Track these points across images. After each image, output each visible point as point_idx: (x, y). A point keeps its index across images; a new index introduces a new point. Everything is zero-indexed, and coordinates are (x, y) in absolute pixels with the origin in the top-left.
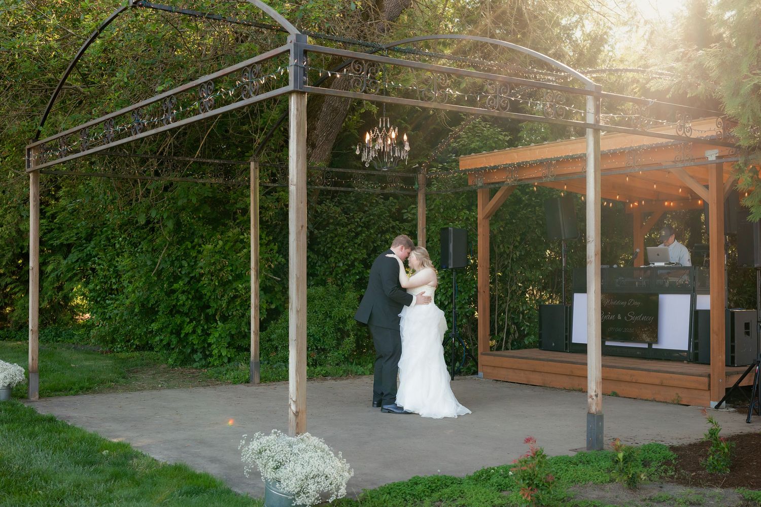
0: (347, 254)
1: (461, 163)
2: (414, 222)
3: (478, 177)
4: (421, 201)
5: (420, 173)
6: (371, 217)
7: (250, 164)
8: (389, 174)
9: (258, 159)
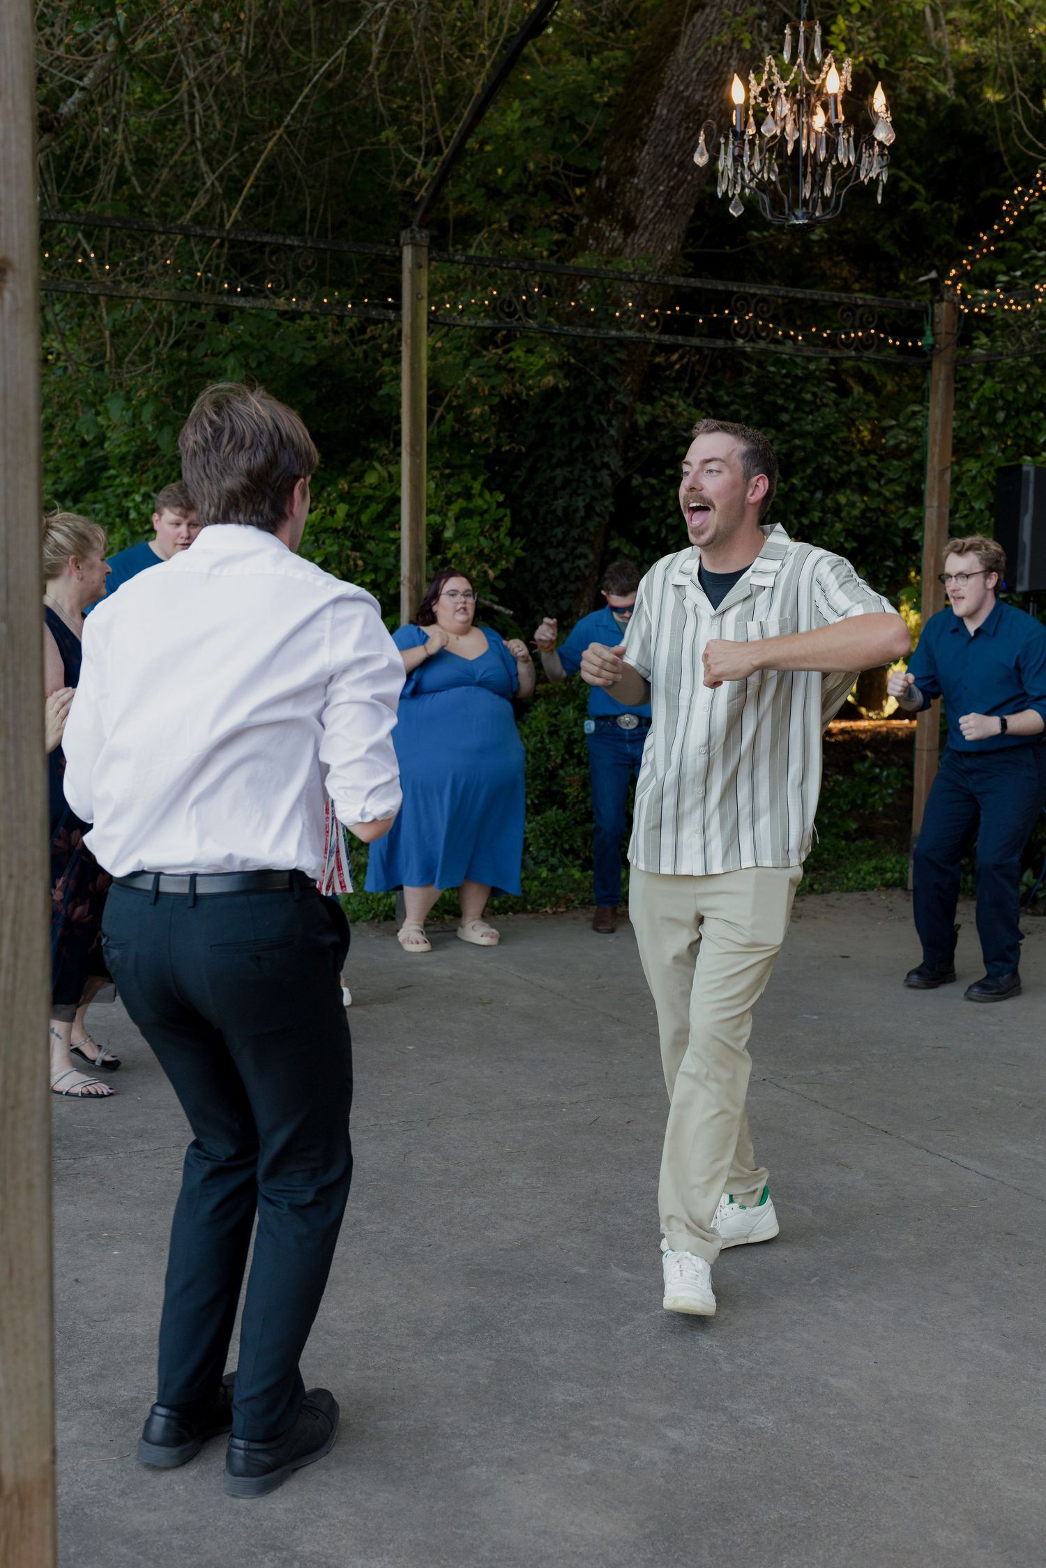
2: (917, 456)
4: (941, 384)
5: (942, 300)
6: (797, 442)
7: (401, 253)
8: (846, 300)
9: (423, 236)
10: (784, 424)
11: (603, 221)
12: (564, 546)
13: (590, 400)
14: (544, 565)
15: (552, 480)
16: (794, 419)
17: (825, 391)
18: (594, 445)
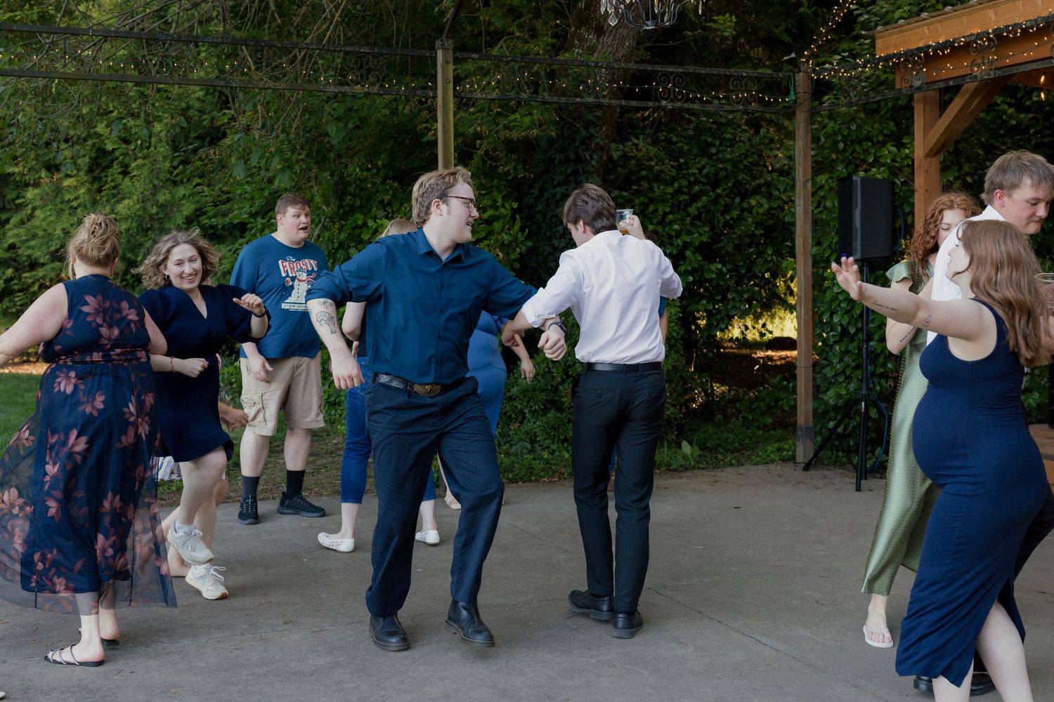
0: (670, 237)
1: (879, 44)
3: (912, 69)
4: (802, 125)
5: (800, 71)
7: (436, 54)
8: (735, 74)
9: (449, 43)
10: (713, 154)
11: (583, 28)
12: (565, 238)
13: (577, 144)
14: (551, 251)
15: (554, 195)
16: (719, 151)
17: (741, 132)
18: (581, 172)
